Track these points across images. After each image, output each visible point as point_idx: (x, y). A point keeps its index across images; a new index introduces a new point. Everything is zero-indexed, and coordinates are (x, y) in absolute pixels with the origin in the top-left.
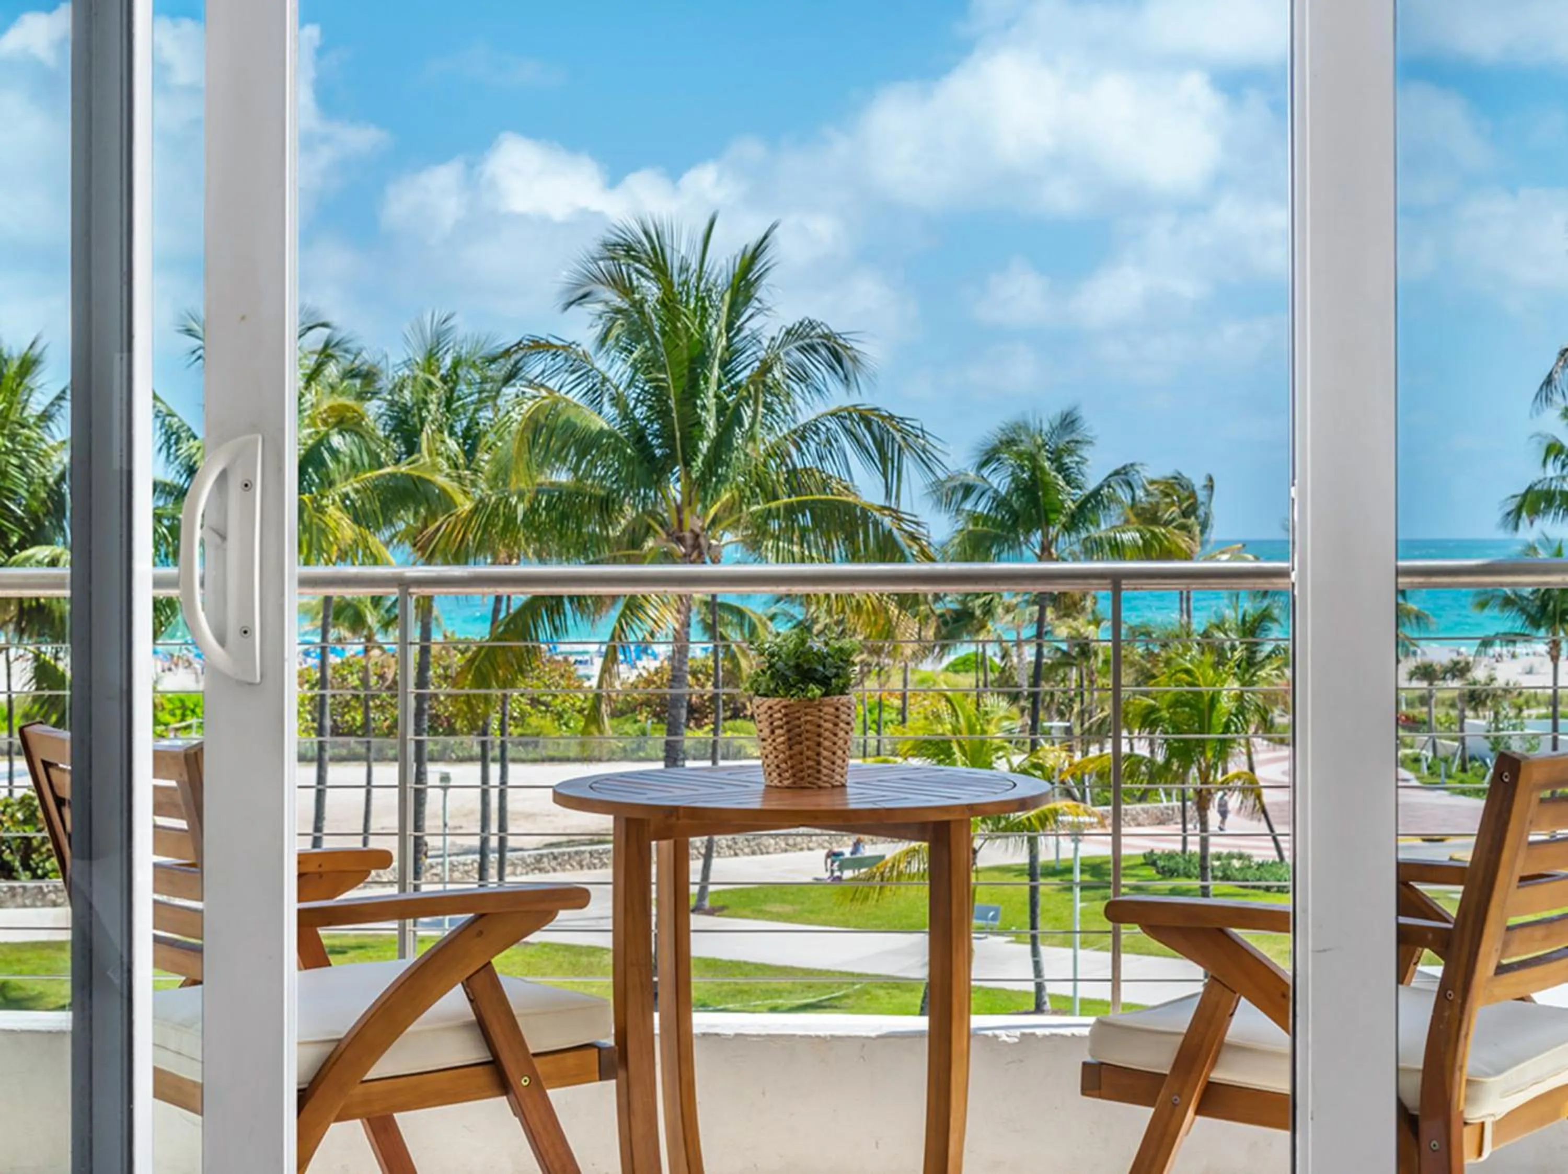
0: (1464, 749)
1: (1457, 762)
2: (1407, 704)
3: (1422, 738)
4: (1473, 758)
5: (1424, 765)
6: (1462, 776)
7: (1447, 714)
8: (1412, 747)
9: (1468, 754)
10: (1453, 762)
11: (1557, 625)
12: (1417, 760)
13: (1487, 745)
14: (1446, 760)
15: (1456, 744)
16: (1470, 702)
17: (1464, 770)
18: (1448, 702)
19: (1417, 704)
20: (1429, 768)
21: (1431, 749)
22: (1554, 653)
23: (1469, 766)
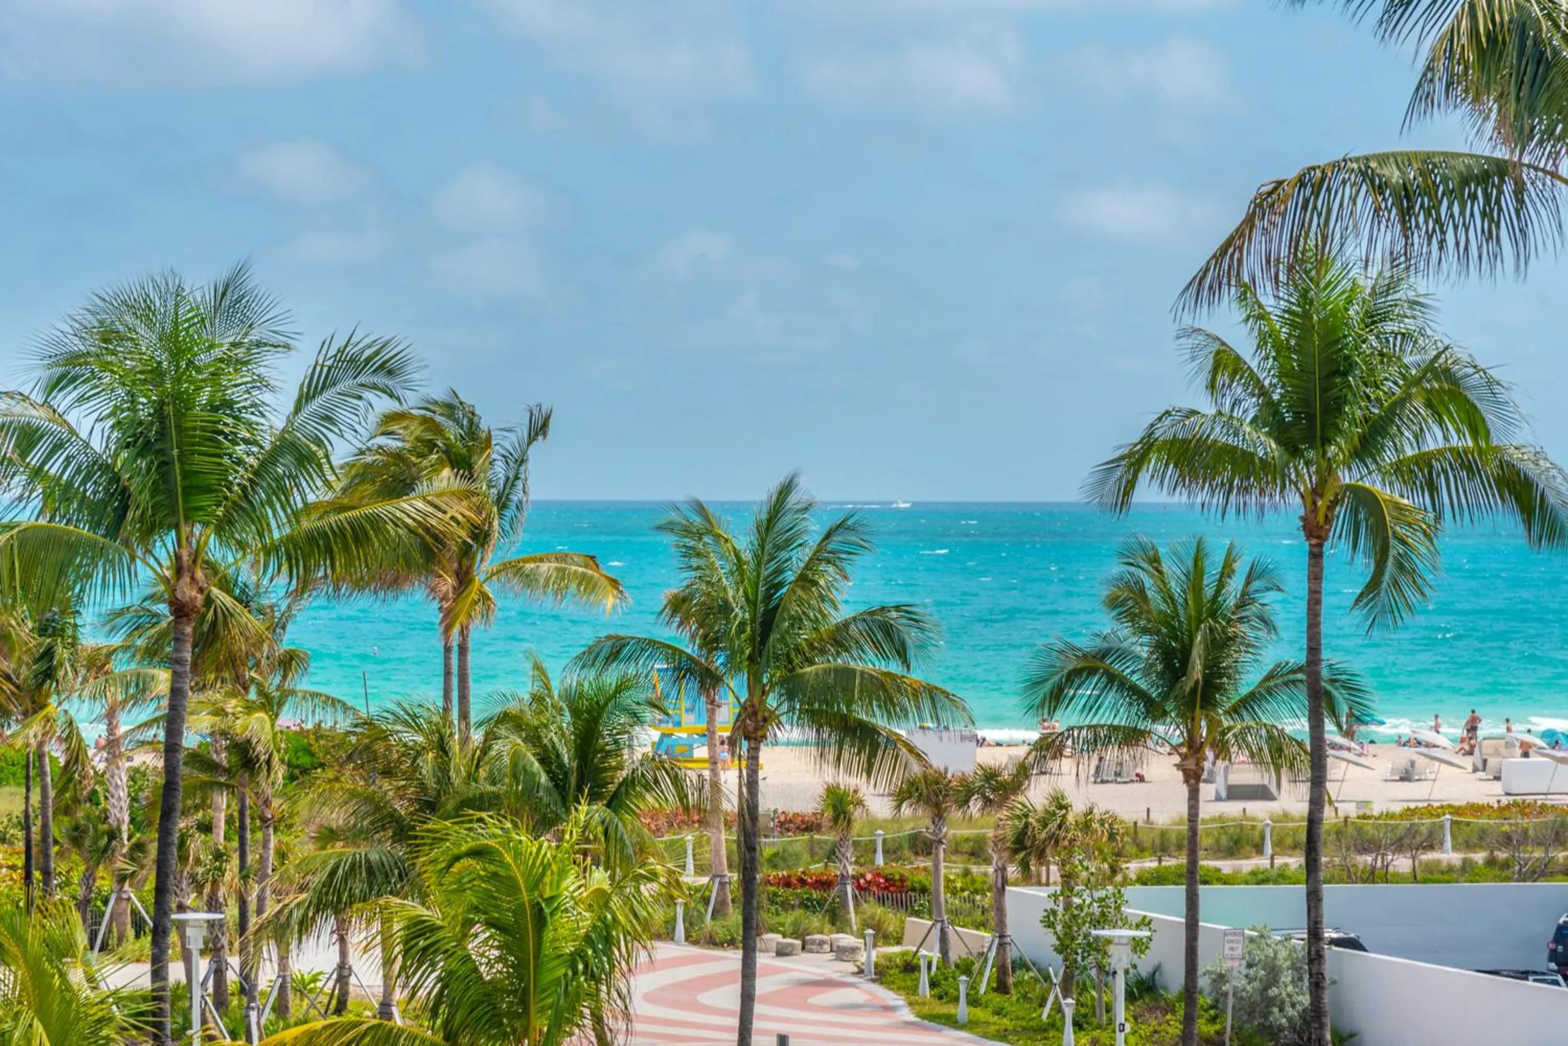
0: (1002, 945)
1: (989, 972)
2: (886, 852)
3: (917, 925)
4: (1021, 965)
5: (924, 979)
6: (998, 999)
7: (967, 873)
8: (899, 941)
9: (1012, 954)
10: (981, 973)
11: (1198, 711)
12: (910, 968)
13: (1050, 939)
14: (966, 968)
15: (987, 935)
16: (1015, 851)
17: (1002, 987)
18: (967, 847)
19: (907, 853)
20: (933, 984)
21: (937, 946)
22: (1191, 764)
23: (1011, 980)
